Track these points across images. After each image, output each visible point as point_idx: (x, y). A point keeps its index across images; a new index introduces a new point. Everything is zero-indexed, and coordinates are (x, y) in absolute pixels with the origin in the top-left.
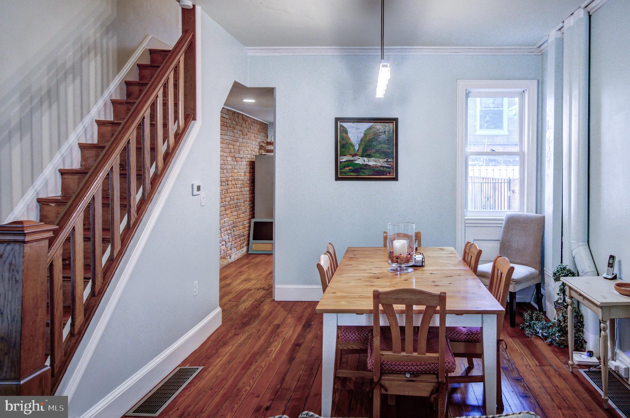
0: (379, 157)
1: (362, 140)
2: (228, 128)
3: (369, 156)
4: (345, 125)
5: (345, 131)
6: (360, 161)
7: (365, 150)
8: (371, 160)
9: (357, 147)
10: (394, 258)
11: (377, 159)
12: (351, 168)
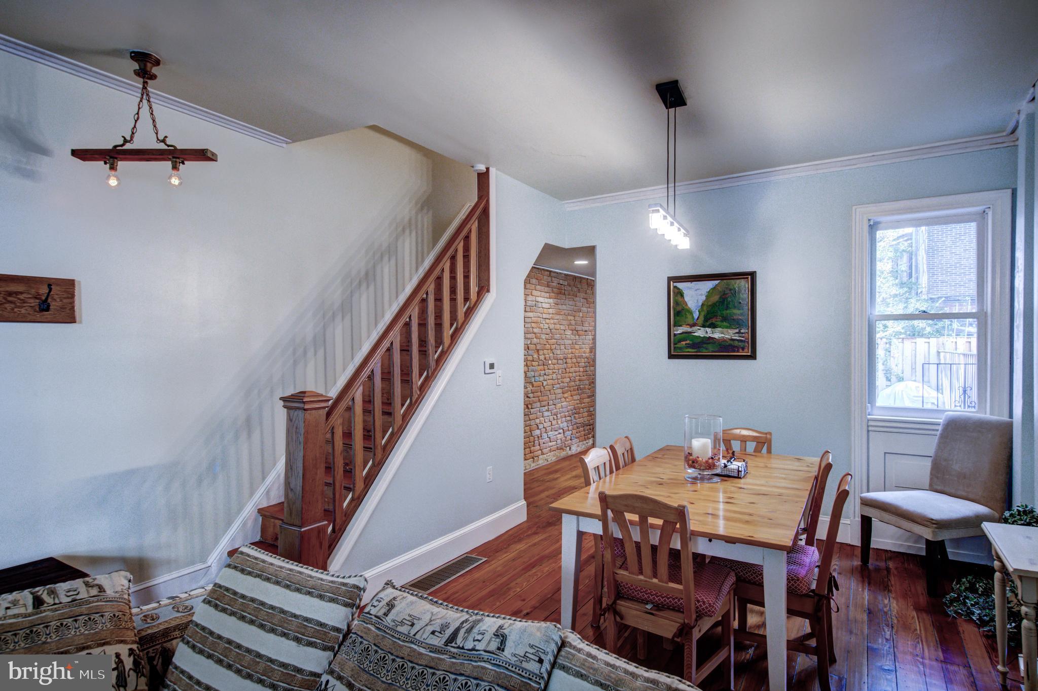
0: (727, 327)
1: (703, 305)
2: (567, 296)
3: (713, 326)
4: (680, 285)
5: (679, 293)
6: (700, 332)
7: (706, 319)
8: (717, 331)
9: (696, 315)
10: (690, 462)
11: (725, 330)
12: (688, 342)
